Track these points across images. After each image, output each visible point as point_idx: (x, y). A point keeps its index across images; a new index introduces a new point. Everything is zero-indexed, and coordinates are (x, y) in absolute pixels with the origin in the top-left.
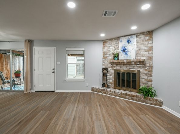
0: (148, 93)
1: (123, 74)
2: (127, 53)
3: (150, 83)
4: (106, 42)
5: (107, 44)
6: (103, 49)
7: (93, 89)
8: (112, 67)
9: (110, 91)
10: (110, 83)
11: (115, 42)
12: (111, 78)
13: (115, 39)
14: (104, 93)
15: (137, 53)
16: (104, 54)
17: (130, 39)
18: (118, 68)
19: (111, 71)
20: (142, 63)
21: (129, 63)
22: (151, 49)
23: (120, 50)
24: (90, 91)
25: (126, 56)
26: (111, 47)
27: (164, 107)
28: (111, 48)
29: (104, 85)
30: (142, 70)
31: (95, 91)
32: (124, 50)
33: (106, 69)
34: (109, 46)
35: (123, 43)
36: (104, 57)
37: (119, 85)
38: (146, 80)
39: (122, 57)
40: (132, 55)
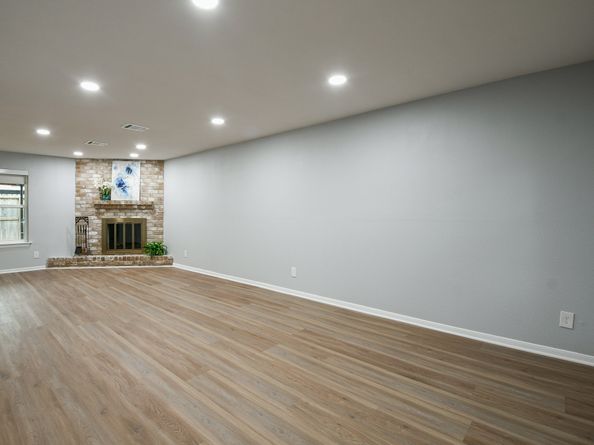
0: (157, 250)
1: (119, 226)
2: (127, 189)
3: (160, 237)
4: (85, 164)
5: (86, 168)
6: (77, 176)
7: (51, 263)
8: (98, 214)
9: (95, 259)
10: (94, 245)
11: (103, 167)
12: (95, 235)
13: (104, 160)
14: (79, 265)
15: (142, 191)
16: (79, 186)
17: (131, 167)
18: (109, 215)
19: (96, 222)
20: (150, 207)
21: (129, 207)
22: (161, 187)
23: (113, 184)
24: (44, 267)
25: (123, 194)
26: (95, 176)
27: (175, 265)
28: (95, 178)
29: (79, 251)
30: (149, 218)
31: (58, 266)
32: (121, 185)
33: (85, 219)
34: (91, 171)
35: (118, 171)
36: (79, 194)
37: (112, 247)
38: (155, 233)
39: (117, 196)
40: (134, 195)
